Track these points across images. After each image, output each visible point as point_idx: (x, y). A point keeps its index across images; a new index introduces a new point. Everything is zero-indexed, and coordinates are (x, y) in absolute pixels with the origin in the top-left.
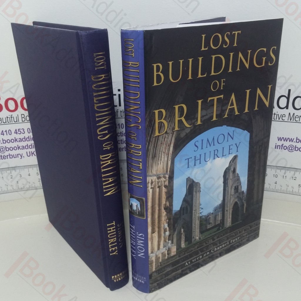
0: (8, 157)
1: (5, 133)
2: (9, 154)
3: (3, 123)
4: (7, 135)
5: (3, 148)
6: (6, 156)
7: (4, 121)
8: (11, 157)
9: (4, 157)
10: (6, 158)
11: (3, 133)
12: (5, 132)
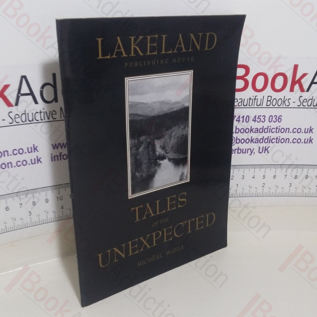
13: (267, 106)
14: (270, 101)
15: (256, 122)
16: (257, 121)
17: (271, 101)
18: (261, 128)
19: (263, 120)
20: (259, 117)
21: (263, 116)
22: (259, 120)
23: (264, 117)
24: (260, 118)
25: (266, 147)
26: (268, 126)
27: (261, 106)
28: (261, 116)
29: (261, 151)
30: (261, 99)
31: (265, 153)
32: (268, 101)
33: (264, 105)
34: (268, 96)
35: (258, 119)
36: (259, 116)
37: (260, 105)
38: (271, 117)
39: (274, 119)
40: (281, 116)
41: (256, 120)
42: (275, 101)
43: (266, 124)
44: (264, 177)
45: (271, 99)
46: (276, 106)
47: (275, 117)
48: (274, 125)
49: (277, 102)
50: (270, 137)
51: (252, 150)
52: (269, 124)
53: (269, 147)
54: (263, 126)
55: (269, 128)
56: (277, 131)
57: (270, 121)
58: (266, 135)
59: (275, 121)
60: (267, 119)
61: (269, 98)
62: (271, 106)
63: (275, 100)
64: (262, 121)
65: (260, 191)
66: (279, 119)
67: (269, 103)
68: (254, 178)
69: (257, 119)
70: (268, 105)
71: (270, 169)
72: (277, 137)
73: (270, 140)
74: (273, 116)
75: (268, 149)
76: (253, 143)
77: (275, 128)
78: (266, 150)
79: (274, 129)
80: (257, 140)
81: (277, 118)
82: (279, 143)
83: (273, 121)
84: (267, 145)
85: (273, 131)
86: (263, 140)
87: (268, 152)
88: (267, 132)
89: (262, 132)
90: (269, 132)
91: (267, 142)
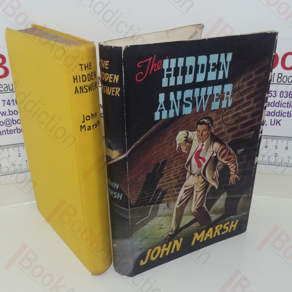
0: (16, 131)
1: (12, 103)
2: (17, 128)
3: (9, 91)
4: (14, 105)
5: (9, 121)
6: (13, 130)
7: (11, 88)
8: (19, 131)
9: (10, 132)
10: (13, 132)
11: (9, 102)
12: (12, 101)
13: (277, 82)
14: (280, 78)
17: (282, 78)
18: (272, 103)
19: (274, 96)
20: (271, 92)
21: (274, 92)
24: (271, 94)
25: (277, 120)
29: (272, 123)
31: (276, 125)
32: (278, 78)
34: (279, 74)
38: (282, 93)
39: (285, 95)
43: (277, 99)
44: (276, 148)
46: (287, 83)
47: (286, 93)
49: (288, 79)
52: (280, 99)
53: (280, 120)
55: (280, 102)
56: (289, 106)
57: (281, 96)
58: (277, 109)
59: (286, 96)
60: (278, 94)
61: (280, 76)
62: (282, 82)
63: (285, 78)
64: (273, 96)
65: (272, 159)
66: (290, 94)
67: (279, 80)
68: (266, 147)
71: (282, 141)
73: (281, 114)
74: (284, 92)
75: (280, 122)
77: (286, 102)
78: (278, 122)
79: (286, 104)
80: (268, 113)
81: (288, 94)
83: (283, 96)
84: (279, 118)
85: (284, 106)
86: (274, 113)
87: (280, 125)
88: (278, 106)
89: (274, 106)
90: (281, 107)
91: (279, 116)
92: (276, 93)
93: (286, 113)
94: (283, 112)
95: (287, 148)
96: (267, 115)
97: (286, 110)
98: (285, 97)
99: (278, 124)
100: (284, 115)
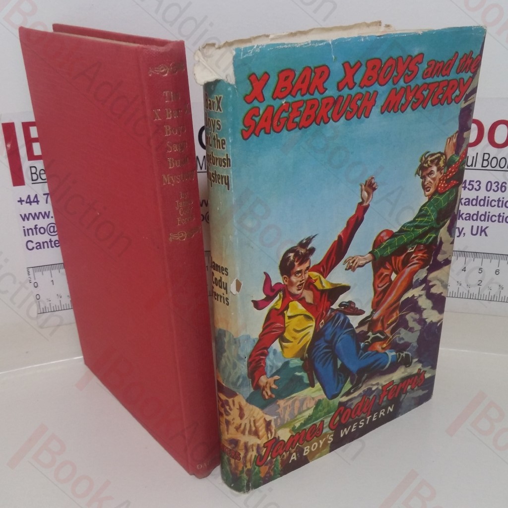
13: (482, 166)
14: (487, 160)
15: (467, 189)
16: (469, 189)
17: (490, 160)
18: (474, 199)
19: (478, 188)
20: (471, 183)
21: (476, 182)
22: (470, 187)
23: (478, 183)
24: (472, 185)
25: (482, 227)
26: (485, 197)
27: (473, 167)
28: (473, 181)
29: (474, 232)
30: (473, 157)
31: (481, 235)
32: (484, 160)
33: (479, 166)
34: (484, 154)
35: (469, 184)
36: (470, 181)
37: (472, 165)
38: (489, 184)
39: (494, 187)
40: (506, 183)
41: (466, 187)
42: (495, 160)
43: (482, 194)
44: (480, 271)
45: (489, 158)
46: (498, 168)
47: (496, 184)
48: (493, 196)
49: (499, 163)
50: (489, 212)
51: (460, 230)
52: (487, 194)
53: (487, 227)
54: (477, 197)
55: (487, 199)
56: (500, 205)
57: (489, 189)
58: (482, 210)
59: (496, 189)
60: (483, 186)
62: (489, 167)
64: (475, 189)
65: (474, 290)
66: (502, 186)
67: (485, 163)
68: (465, 271)
69: (467, 185)
70: (484, 165)
71: (489, 260)
72: (500, 214)
73: (487, 217)
74: (493, 183)
75: (486, 230)
76: (463, 219)
77: (497, 199)
78: (483, 231)
79: (495, 201)
80: (468, 215)
81: (499, 186)
82: (502, 222)
83: (492, 190)
84: (484, 224)
85: (493, 205)
86: (477, 217)
87: (486, 235)
88: (484, 205)
89: (476, 205)
90: (487, 206)
91: (484, 220)
92: (480, 184)
93: (496, 216)
94: (491, 215)
95: (497, 272)
96: (466, 220)
97: (495, 211)
98: (494, 190)
99: (483, 233)
100: (493, 220)
